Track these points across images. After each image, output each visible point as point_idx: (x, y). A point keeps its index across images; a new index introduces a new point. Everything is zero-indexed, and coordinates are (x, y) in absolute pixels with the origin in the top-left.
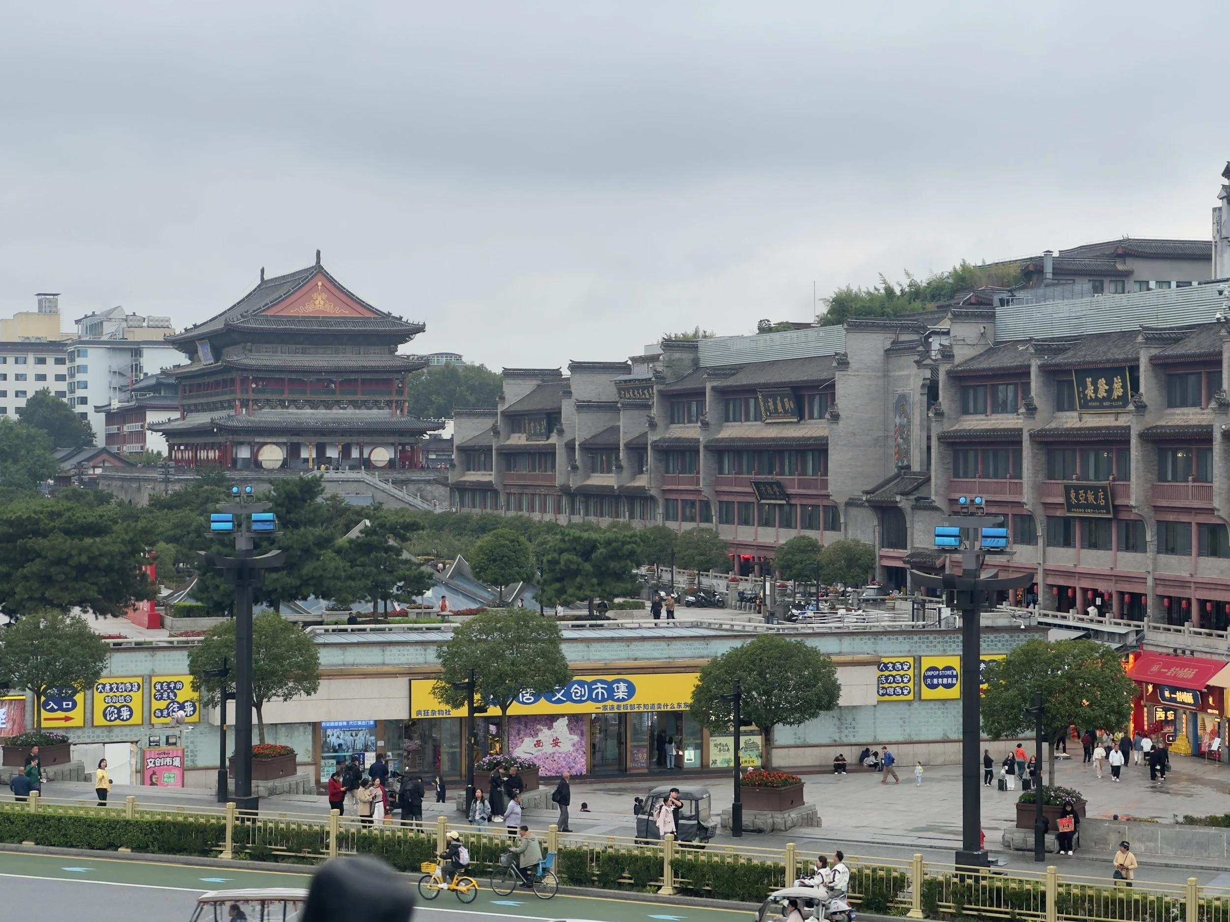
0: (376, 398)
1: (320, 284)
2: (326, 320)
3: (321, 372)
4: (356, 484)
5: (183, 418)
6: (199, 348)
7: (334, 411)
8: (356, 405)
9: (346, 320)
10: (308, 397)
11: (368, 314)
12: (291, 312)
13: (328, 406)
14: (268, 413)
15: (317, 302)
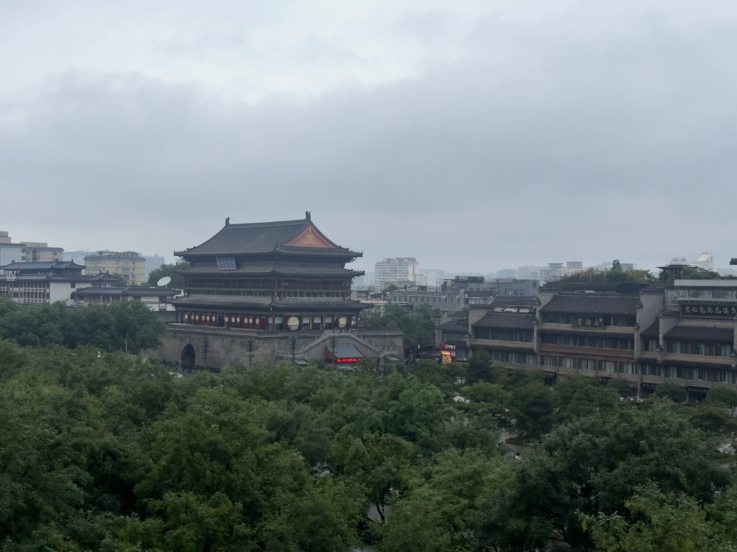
0: (338, 291)
1: (310, 230)
2: (313, 249)
3: (313, 277)
4: (347, 339)
5: (188, 296)
6: (218, 261)
7: (318, 298)
8: (328, 295)
9: (321, 250)
10: (308, 291)
11: (332, 247)
12: (297, 245)
13: (315, 295)
14: (288, 299)
15: (309, 239)
